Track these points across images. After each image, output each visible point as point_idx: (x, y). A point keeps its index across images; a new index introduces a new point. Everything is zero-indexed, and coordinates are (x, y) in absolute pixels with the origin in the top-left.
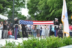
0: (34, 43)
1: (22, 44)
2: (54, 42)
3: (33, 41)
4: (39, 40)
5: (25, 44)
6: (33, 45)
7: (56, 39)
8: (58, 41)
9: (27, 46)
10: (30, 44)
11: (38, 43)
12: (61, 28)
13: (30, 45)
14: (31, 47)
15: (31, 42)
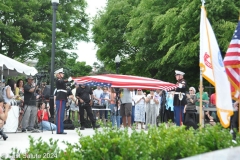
0: (113, 144)
1: (77, 147)
2: (173, 141)
3: (111, 137)
4: (126, 137)
5: (86, 148)
6: (111, 150)
7: (179, 133)
8: (183, 139)
9: (93, 153)
10: (102, 147)
11: (126, 143)
12: (192, 101)
13: (101, 151)
14: (103, 155)
15: (105, 142)
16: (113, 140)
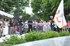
0: (34, 36)
2: (51, 35)
5: (26, 37)
6: (33, 38)
7: (53, 33)
8: (55, 35)
9: (28, 38)
11: (37, 36)
14: (31, 39)
15: (31, 36)
16: (34, 35)
